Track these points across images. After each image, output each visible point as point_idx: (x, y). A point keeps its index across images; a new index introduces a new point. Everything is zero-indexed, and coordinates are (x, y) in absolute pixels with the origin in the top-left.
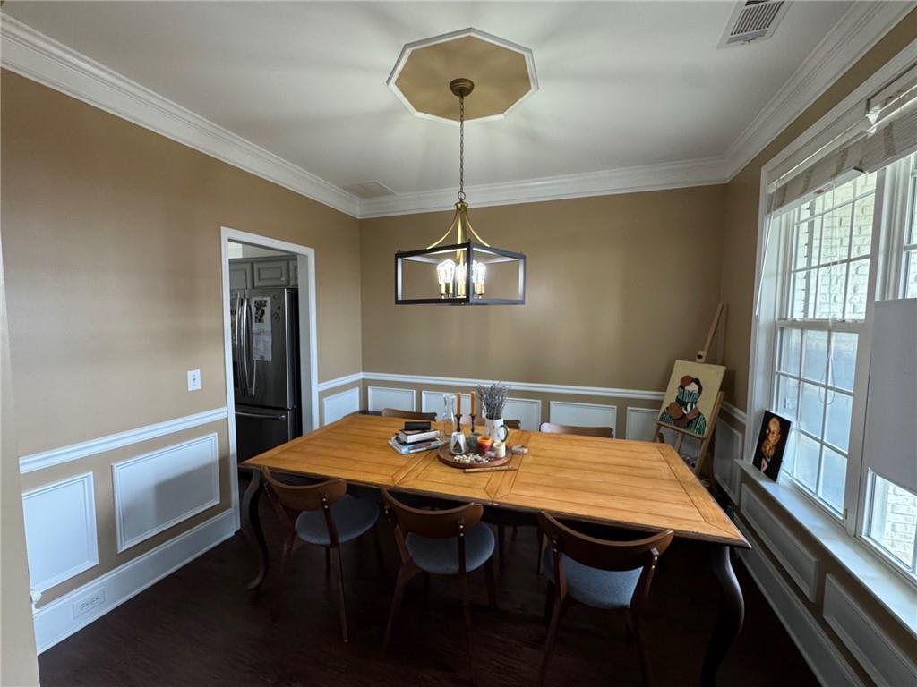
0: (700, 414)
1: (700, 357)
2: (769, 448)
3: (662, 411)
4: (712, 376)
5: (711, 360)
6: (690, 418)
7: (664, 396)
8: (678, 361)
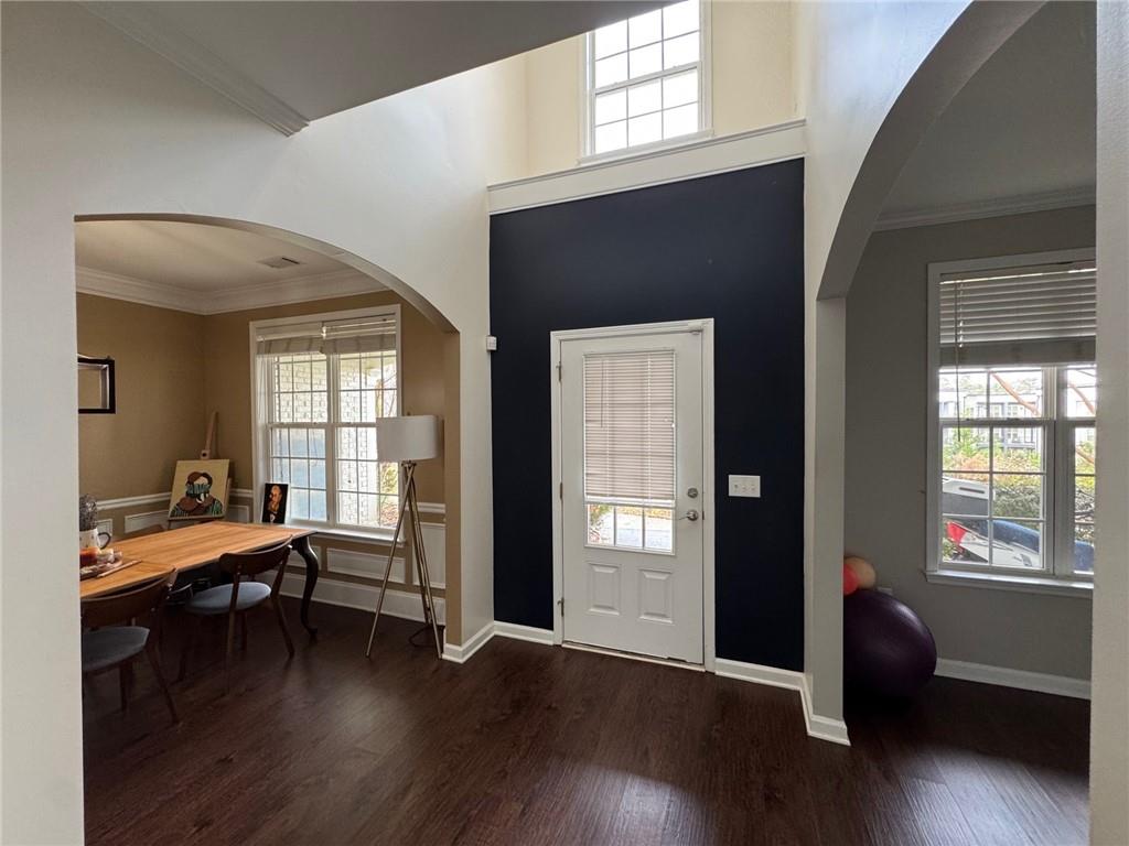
0: (214, 500)
1: (204, 455)
2: (274, 506)
3: (171, 510)
4: (219, 469)
5: (216, 456)
6: (205, 505)
7: (170, 496)
8: (179, 462)
